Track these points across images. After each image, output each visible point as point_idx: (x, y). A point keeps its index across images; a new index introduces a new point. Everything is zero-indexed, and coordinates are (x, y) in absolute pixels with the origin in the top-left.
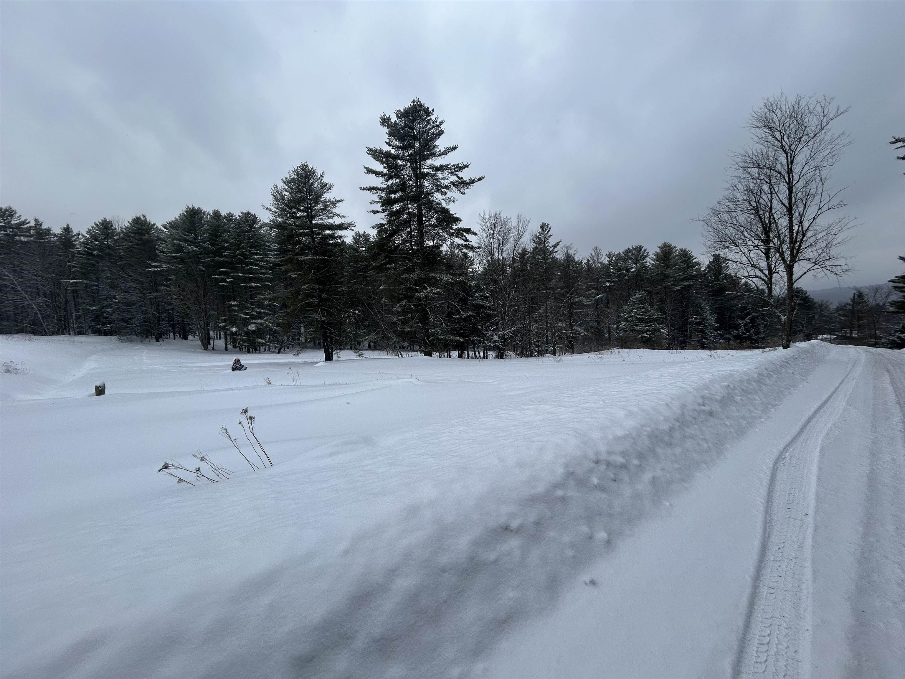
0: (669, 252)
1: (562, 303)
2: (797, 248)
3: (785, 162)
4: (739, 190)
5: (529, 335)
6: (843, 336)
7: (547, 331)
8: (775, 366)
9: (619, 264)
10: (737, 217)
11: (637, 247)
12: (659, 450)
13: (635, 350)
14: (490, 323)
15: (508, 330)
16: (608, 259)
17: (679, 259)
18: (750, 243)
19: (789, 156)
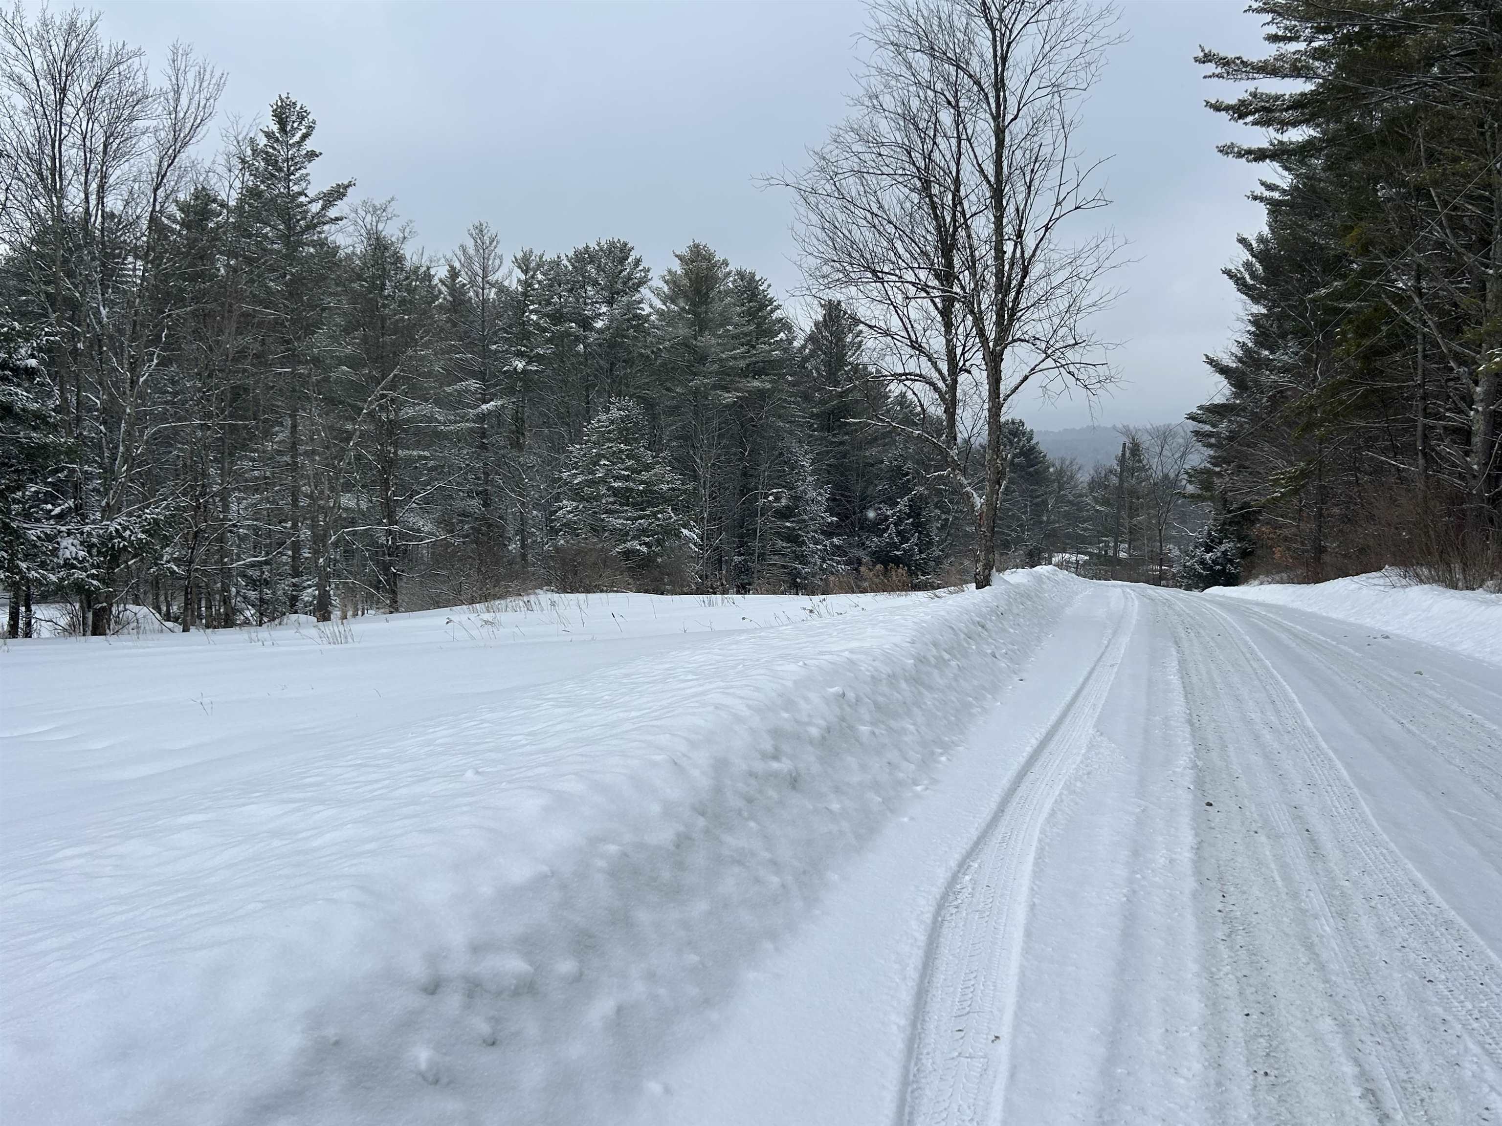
0: (706, 277)
1: (353, 420)
2: (1010, 305)
3: (989, 55)
4: (884, 110)
5: (221, 539)
6: (1102, 555)
7: (295, 526)
8: (956, 635)
9: (556, 299)
10: (879, 193)
11: (612, 244)
12: (643, 916)
13: (604, 595)
14: (47, 484)
15: (130, 514)
16: (519, 274)
17: (735, 305)
18: (909, 276)
19: (998, 39)
